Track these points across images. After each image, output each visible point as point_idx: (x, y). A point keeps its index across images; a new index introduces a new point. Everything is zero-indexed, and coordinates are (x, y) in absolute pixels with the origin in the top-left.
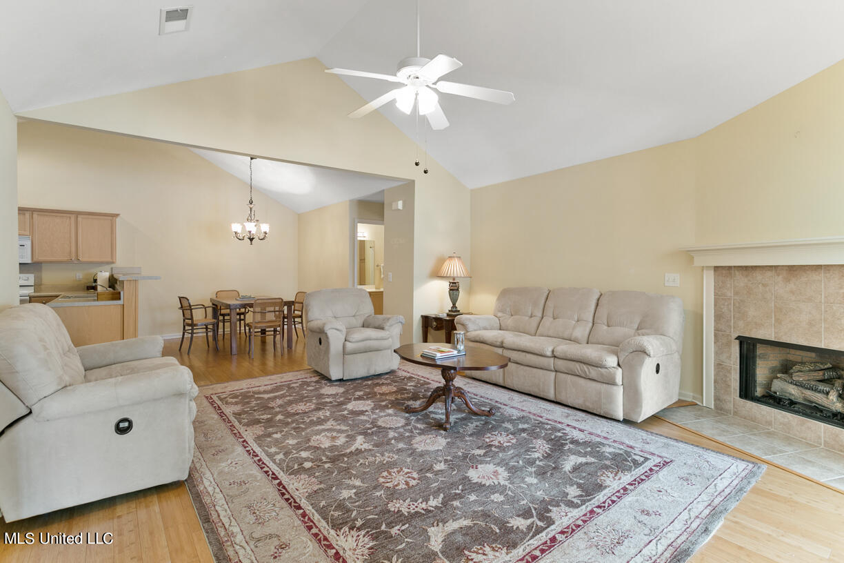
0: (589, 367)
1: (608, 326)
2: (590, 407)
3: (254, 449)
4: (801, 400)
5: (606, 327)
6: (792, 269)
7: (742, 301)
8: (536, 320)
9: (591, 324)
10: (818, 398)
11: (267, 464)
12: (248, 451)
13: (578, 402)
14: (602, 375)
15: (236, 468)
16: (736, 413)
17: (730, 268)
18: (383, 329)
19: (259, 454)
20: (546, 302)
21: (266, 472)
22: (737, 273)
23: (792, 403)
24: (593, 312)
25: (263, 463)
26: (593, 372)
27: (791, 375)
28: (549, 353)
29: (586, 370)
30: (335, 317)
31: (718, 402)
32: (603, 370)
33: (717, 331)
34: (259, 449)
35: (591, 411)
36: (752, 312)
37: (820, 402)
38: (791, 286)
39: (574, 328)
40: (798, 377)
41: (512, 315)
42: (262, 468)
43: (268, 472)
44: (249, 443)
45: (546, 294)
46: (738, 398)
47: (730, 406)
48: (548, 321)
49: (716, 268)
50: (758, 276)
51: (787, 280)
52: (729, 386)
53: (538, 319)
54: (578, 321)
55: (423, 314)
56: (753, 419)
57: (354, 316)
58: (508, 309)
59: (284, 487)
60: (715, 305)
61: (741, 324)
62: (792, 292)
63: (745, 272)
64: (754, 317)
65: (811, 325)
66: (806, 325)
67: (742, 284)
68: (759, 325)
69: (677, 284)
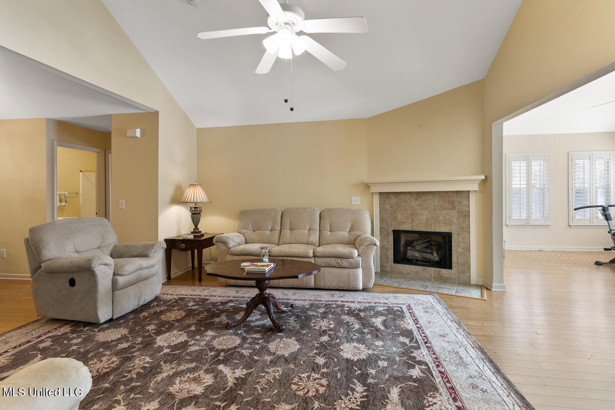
0: (341, 259)
1: (330, 232)
2: (342, 286)
4: (421, 259)
5: (329, 233)
6: (419, 193)
7: (395, 211)
8: (277, 233)
9: (318, 232)
10: (429, 256)
13: (334, 285)
14: (351, 263)
16: (392, 272)
17: (388, 193)
18: (146, 256)
20: (282, 219)
22: (391, 196)
23: (417, 260)
24: (319, 224)
26: (345, 263)
27: (414, 247)
28: (311, 255)
29: (340, 262)
30: (77, 252)
31: (382, 268)
32: (351, 260)
33: (381, 228)
35: (342, 289)
36: (399, 216)
37: (430, 258)
38: (418, 202)
39: (309, 235)
40: (418, 248)
41: (254, 231)
45: (280, 214)
46: (393, 264)
47: (389, 269)
48: (287, 232)
49: (380, 193)
50: (403, 197)
51: (416, 199)
52: (388, 258)
53: (278, 232)
54: (309, 230)
55: (165, 238)
56: (401, 273)
57: (98, 248)
58: (251, 227)
60: (380, 214)
61: (394, 223)
62: (419, 205)
63: (396, 196)
64: (401, 219)
65: (427, 221)
66: (424, 221)
67: (394, 202)
68: (403, 223)
69: (359, 203)
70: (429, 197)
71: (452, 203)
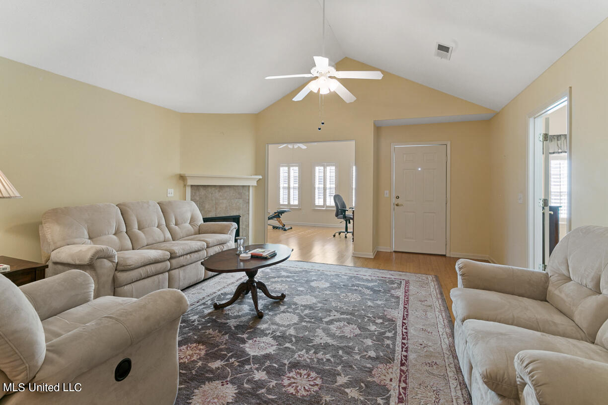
1: (176, 225)
3: (401, 350)
7: (203, 201)
9: (166, 227)
11: (401, 333)
12: (406, 351)
15: (423, 342)
17: (198, 186)
19: (400, 344)
20: (123, 218)
21: (406, 329)
22: (201, 188)
24: (164, 217)
25: (403, 335)
28: (206, 246)
32: (228, 244)
34: (397, 348)
36: (207, 206)
42: (406, 333)
43: (405, 328)
44: (400, 360)
49: (192, 186)
54: (158, 226)
58: (86, 232)
59: (404, 316)
61: (203, 212)
62: (221, 196)
63: (204, 188)
64: (208, 208)
65: (226, 208)
66: (224, 209)
67: (203, 194)
68: (210, 211)
69: (173, 195)
70: (228, 189)
71: (240, 194)
